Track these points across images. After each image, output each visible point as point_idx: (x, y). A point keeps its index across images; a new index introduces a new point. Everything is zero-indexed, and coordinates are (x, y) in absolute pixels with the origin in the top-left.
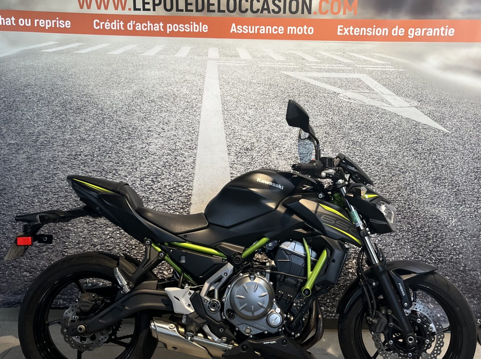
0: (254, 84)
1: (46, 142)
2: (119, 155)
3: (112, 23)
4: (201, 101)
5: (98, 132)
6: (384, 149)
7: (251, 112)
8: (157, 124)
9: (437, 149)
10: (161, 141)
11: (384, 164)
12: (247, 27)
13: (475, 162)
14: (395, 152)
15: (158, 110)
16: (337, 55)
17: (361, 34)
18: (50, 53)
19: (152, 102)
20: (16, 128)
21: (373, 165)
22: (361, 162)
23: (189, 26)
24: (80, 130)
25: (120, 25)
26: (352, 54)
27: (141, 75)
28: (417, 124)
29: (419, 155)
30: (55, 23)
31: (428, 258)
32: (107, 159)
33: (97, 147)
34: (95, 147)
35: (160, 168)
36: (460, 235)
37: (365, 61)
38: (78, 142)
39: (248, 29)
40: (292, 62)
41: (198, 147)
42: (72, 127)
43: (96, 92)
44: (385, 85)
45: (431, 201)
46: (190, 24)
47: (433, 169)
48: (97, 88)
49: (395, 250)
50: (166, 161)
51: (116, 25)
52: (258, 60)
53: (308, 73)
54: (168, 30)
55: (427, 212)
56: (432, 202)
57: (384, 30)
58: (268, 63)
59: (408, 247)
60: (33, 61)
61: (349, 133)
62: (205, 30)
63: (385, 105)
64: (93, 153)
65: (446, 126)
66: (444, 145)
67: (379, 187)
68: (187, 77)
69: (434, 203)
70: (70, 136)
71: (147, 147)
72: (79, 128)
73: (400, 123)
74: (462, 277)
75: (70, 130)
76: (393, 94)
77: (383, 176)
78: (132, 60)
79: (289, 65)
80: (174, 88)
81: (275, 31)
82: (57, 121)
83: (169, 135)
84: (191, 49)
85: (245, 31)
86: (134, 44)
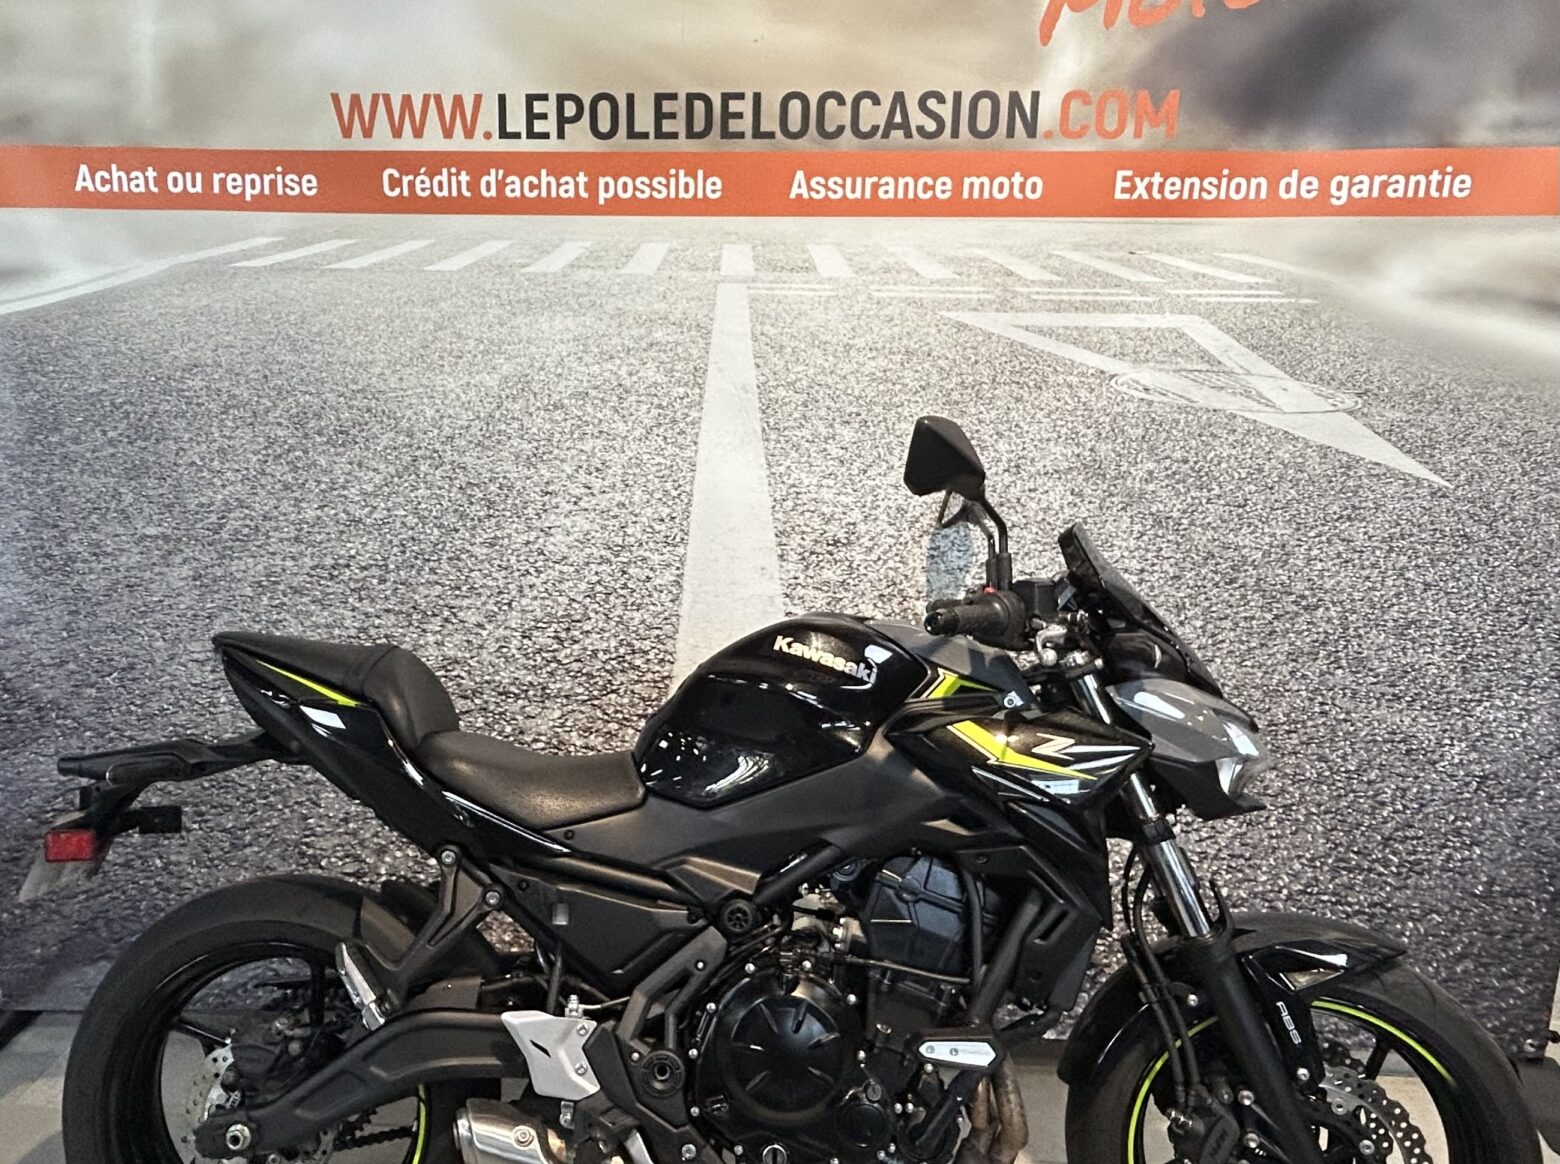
0: (859, 350)
1: (246, 531)
2: (461, 564)
3: (437, 179)
4: (699, 404)
5: (401, 500)
6: (1252, 537)
7: (847, 434)
8: (569, 472)
9: (1411, 535)
10: (582, 523)
11: (1251, 582)
12: (839, 181)
13: (1524, 573)
14: (1284, 546)
15: (572, 433)
16: (1111, 259)
17: (1186, 196)
18: (257, 271)
19: (556, 407)
20: (161, 491)
21: (1216, 585)
22: (1178, 578)
23: (664, 181)
24: (346, 492)
25: (459, 183)
26: (1154, 256)
27: (524, 330)
28: (1350, 464)
29: (1356, 556)
30: (273, 183)
31: (1377, 860)
32: (426, 576)
33: (395, 542)
34: (391, 542)
35: (579, 599)
36: (1476, 791)
37: (1195, 276)
38: (341, 527)
39: (843, 186)
40: (976, 282)
41: (691, 539)
42: (323, 486)
43: (393, 382)
44: (1254, 348)
45: (1391, 690)
46: (668, 177)
47: (1398, 595)
48: (394, 372)
49: (1277, 837)
50: (595, 579)
51: (450, 183)
52: (871, 278)
53: (1020, 314)
54: (602, 196)
55: (1376, 724)
56: (1394, 695)
57: (1254, 182)
58: (901, 287)
59: (1319, 828)
60: (209, 296)
61: (1142, 494)
62: (714, 192)
63: (1256, 406)
64: (384, 559)
65: (1439, 466)
66: (1432, 523)
67: (1231, 652)
68: (659, 335)
69: (1399, 698)
70: (319, 512)
71: (541, 541)
72: (344, 488)
73: (1300, 460)
74: (1481, 916)
75: (317, 495)
76: (1281, 373)
77: (1245, 618)
78: (498, 286)
79: (964, 292)
80: (620, 367)
81: (925, 192)
82: (280, 470)
83: (604, 505)
84: (671, 251)
85: (835, 192)
86: (500, 238)
